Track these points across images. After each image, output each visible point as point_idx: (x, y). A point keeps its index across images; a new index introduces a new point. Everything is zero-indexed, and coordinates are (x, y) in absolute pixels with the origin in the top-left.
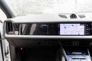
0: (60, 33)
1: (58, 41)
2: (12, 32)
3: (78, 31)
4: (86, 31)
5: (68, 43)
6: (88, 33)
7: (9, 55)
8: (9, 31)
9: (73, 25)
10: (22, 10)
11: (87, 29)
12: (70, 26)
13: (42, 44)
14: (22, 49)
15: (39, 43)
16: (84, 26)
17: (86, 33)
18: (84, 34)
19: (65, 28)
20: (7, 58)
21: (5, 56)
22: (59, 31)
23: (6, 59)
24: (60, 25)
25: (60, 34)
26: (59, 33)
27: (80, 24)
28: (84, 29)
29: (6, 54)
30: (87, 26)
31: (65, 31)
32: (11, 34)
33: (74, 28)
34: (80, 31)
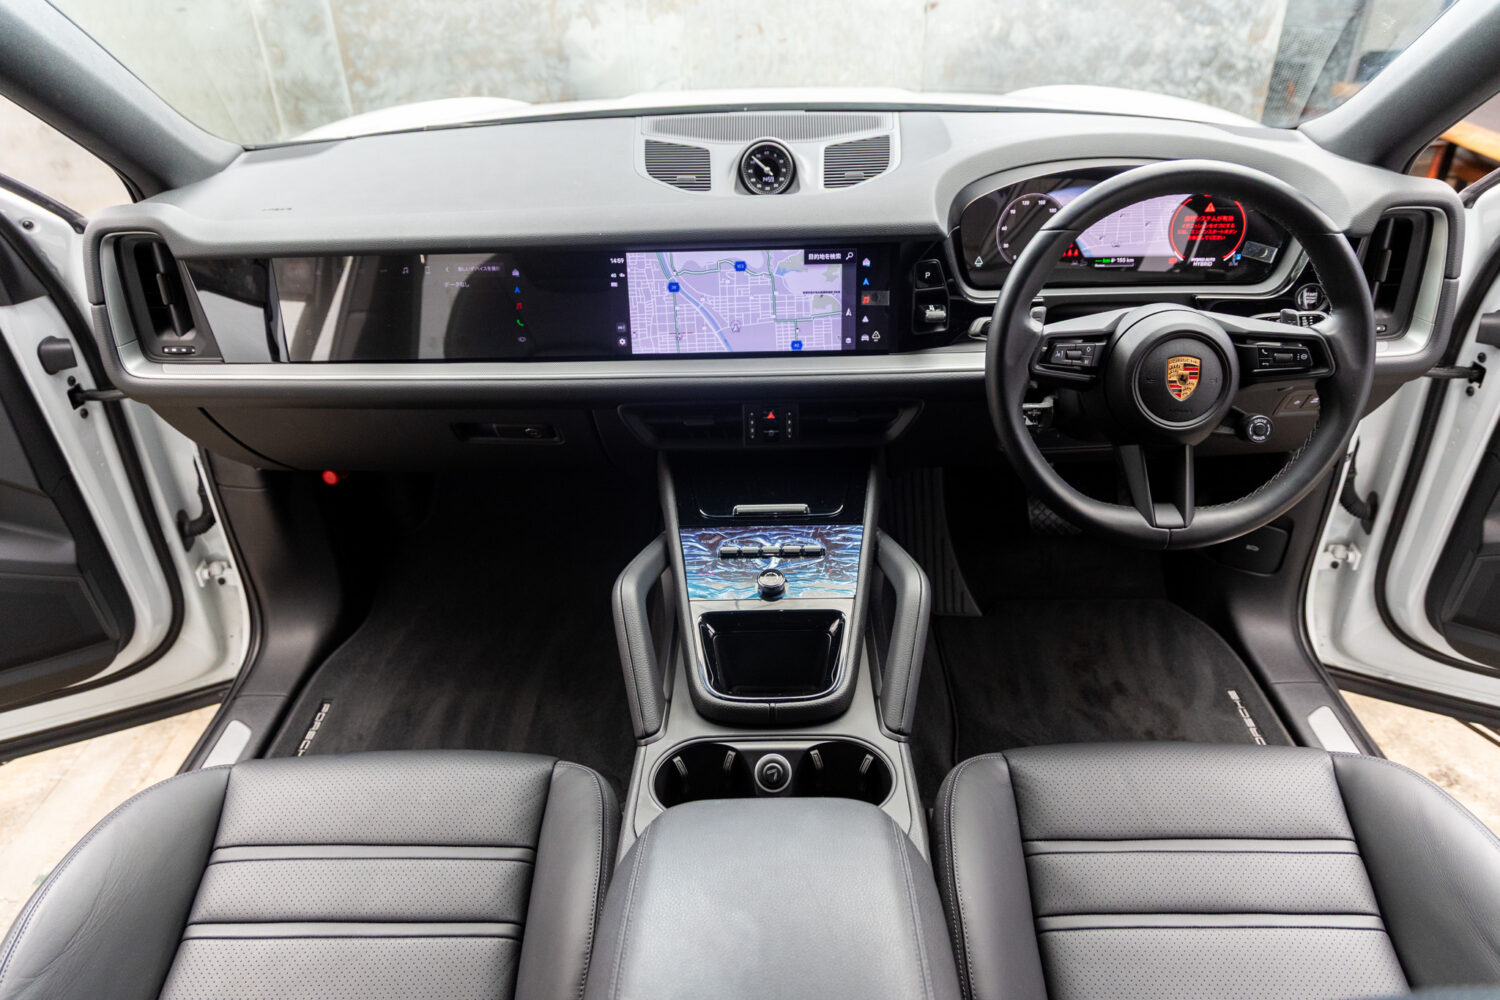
0: (627, 335)
1: (619, 410)
2: (189, 336)
3: (785, 311)
4: (860, 310)
5: (705, 422)
6: (876, 336)
7: (217, 540)
8: (162, 324)
9: (740, 266)
10: (331, 34)
11: (866, 300)
12: (720, 264)
13: (491, 433)
14: (330, 477)
15: (465, 430)
16: (838, 270)
17: (861, 329)
18: (838, 347)
19: (674, 287)
20: (209, 562)
21: (187, 547)
22: (626, 318)
23: (203, 574)
24: (623, 268)
25: (636, 350)
26: (622, 342)
27: (800, 253)
28: (838, 299)
29: (192, 532)
30: (862, 272)
31: (675, 317)
32: (183, 356)
33: (755, 290)
34: (808, 320)
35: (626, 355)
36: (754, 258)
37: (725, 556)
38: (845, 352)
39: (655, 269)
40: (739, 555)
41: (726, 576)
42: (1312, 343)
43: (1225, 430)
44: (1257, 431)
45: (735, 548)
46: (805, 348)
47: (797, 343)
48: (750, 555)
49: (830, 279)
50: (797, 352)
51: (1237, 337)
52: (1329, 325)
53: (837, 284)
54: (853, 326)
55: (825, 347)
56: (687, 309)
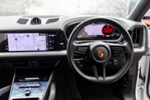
0: (8, 48)
1: (6, 61)
3: (36, 44)
4: (49, 43)
5: (22, 63)
6: (52, 48)
9: (28, 36)
11: (50, 42)
12: (24, 36)
16: (45, 37)
17: (50, 47)
19: (16, 39)
22: (7, 45)
24: (7, 36)
25: (9, 50)
27: (38, 34)
28: (45, 42)
30: (49, 37)
31: (16, 45)
33: (31, 40)
34: (40, 45)
35: (8, 51)
36: (30, 34)
37: (21, 88)
38: (47, 51)
39: (13, 36)
40: (23, 87)
41: (19, 92)
42: (123, 47)
43: (110, 63)
44: (115, 62)
45: (23, 86)
46: (40, 50)
47: (38, 49)
48: (25, 87)
49: (44, 38)
50: (38, 51)
51: (111, 46)
52: (125, 44)
53: (45, 39)
54: (48, 46)
55: (43, 50)
56: (18, 43)
